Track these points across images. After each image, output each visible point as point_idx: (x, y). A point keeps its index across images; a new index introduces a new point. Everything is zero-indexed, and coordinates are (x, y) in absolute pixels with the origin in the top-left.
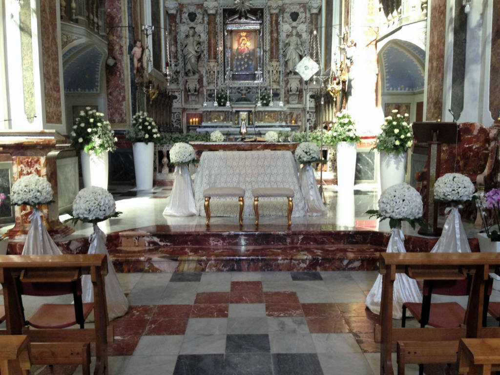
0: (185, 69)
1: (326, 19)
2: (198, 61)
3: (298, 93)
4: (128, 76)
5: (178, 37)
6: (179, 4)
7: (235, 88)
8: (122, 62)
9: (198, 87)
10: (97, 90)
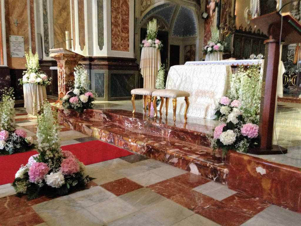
10: (196, 35)
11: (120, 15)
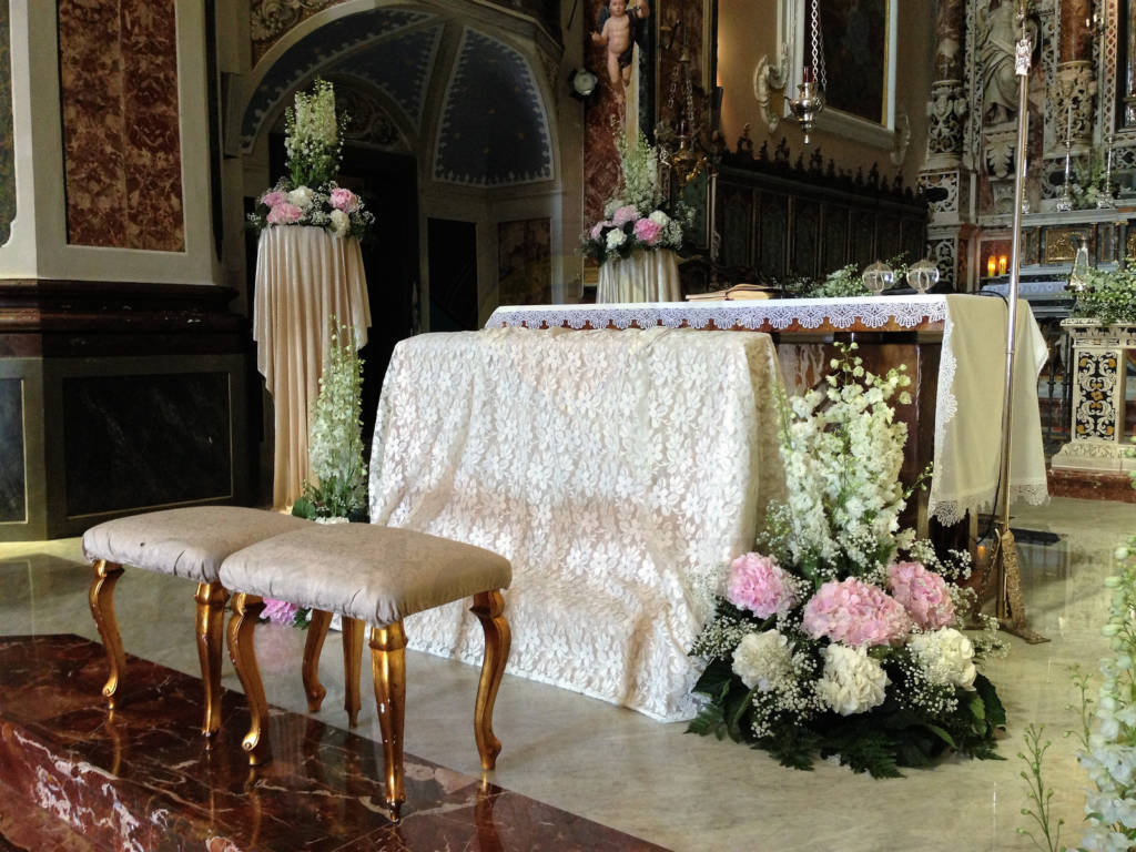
11: (116, 47)
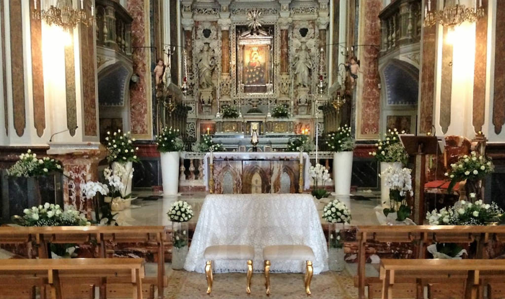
0: (199, 82)
1: (334, 36)
2: (212, 75)
3: (307, 104)
4: (150, 90)
5: (193, 53)
6: (195, 21)
7: (247, 99)
8: (145, 78)
9: (211, 98)
10: (122, 104)
